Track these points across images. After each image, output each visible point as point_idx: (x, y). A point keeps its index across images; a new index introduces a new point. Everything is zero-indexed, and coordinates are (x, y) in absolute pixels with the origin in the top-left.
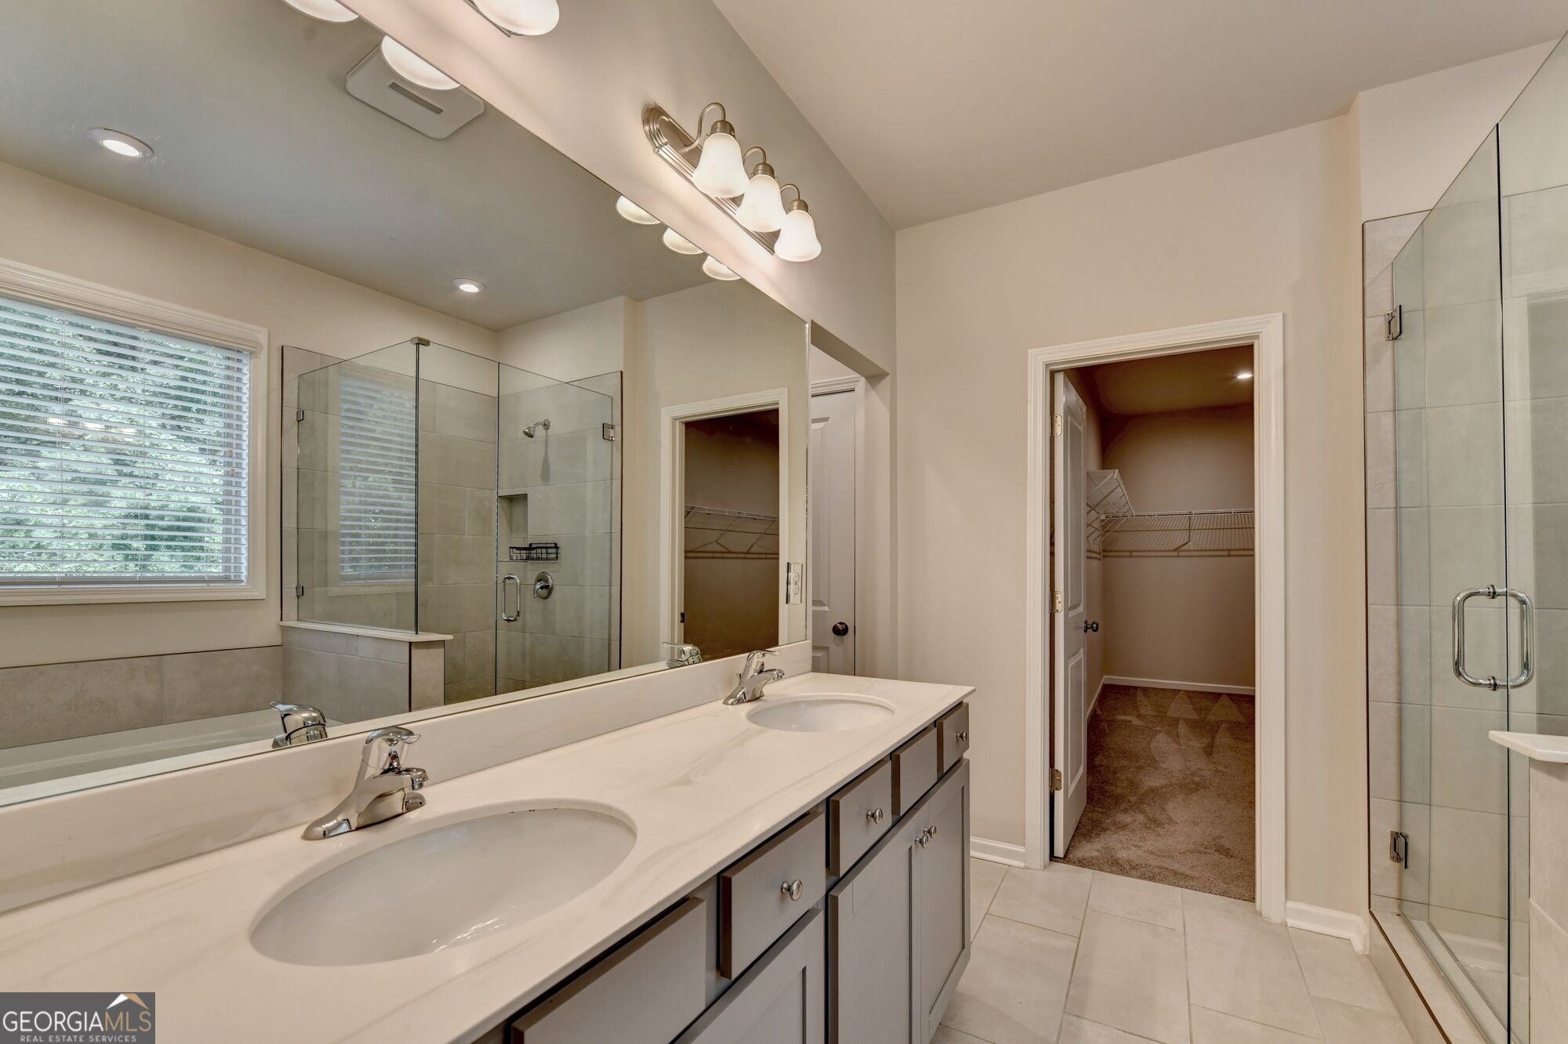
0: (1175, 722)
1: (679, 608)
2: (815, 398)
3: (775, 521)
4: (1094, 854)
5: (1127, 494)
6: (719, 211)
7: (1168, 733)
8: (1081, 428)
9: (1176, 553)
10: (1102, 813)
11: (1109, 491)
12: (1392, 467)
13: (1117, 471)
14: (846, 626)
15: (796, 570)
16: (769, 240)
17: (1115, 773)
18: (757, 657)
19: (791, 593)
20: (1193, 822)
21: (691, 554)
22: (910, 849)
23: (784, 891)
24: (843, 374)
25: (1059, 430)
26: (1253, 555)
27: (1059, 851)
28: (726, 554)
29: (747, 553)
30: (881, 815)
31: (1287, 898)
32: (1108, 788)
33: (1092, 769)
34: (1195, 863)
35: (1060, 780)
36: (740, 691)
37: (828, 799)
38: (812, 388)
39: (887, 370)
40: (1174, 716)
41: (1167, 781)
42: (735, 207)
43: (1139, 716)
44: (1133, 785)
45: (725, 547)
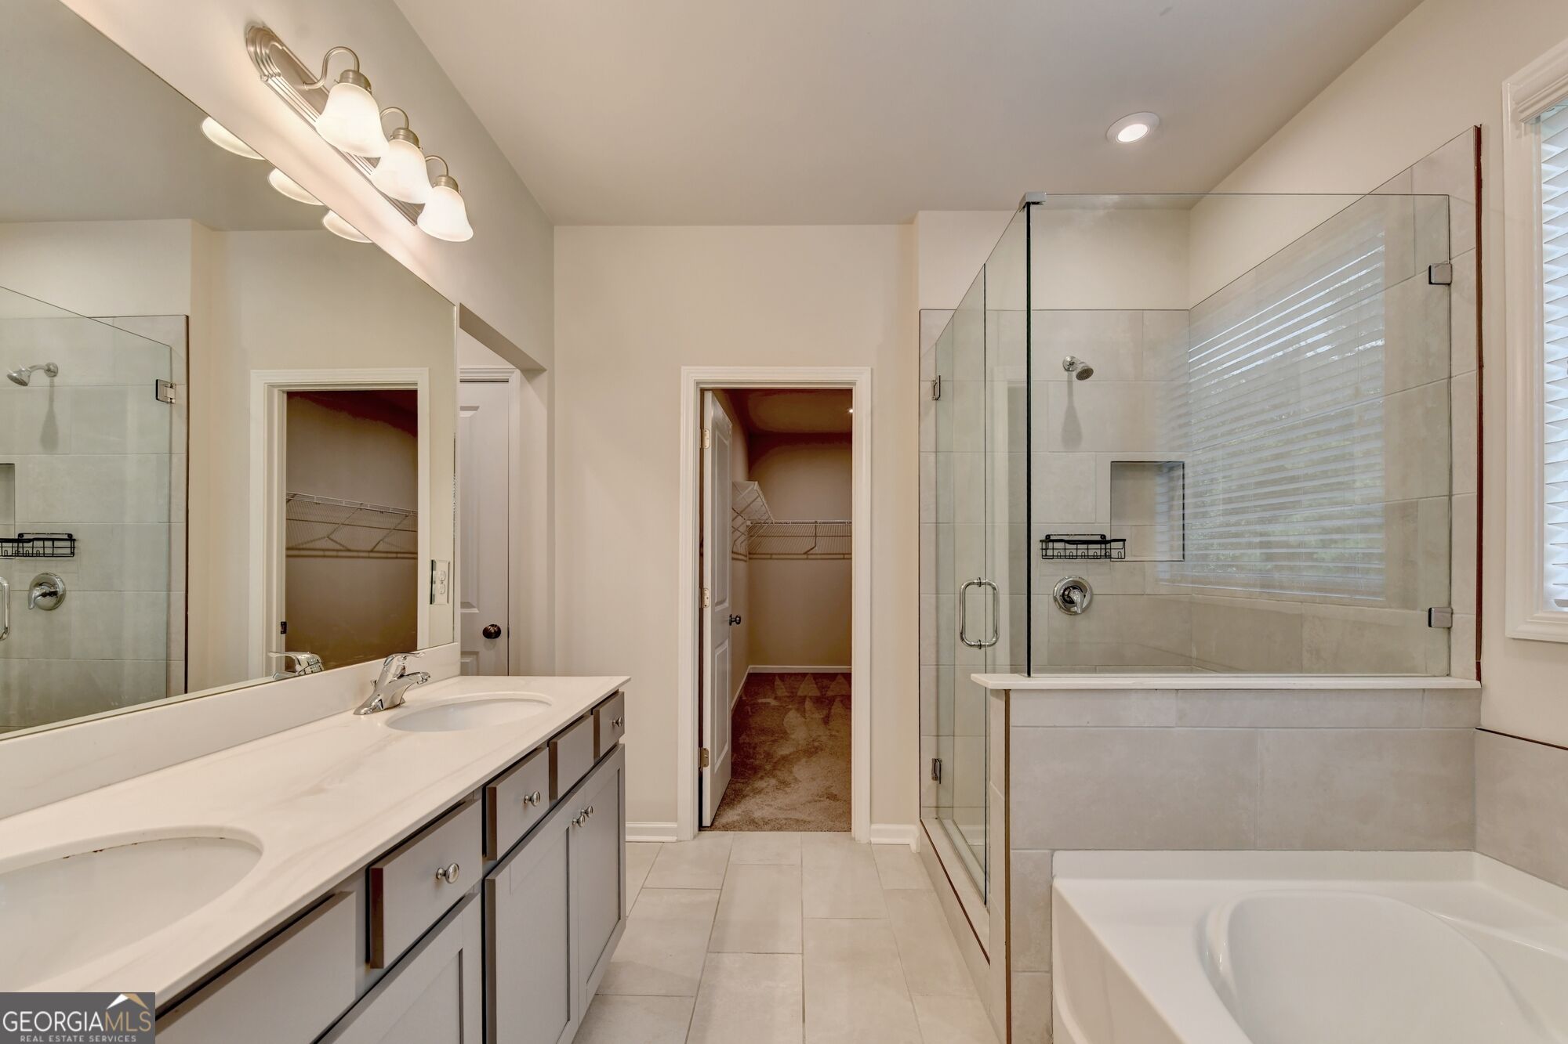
0: (803, 700)
1: (278, 615)
2: (463, 384)
3: (412, 516)
4: (736, 818)
5: (767, 503)
6: (349, 166)
7: (798, 710)
8: (727, 443)
9: (805, 556)
10: (743, 783)
11: (751, 500)
12: (934, 493)
13: (757, 482)
14: (499, 629)
15: (441, 568)
16: (412, 211)
17: (755, 748)
18: (397, 661)
19: (436, 593)
20: (812, 778)
21: (294, 551)
22: (568, 830)
23: (439, 877)
24: (494, 363)
25: (708, 443)
26: (851, 559)
27: (707, 822)
28: (346, 552)
29: (372, 551)
30: (539, 797)
31: (871, 822)
32: (748, 761)
33: (736, 747)
34: (811, 810)
35: (707, 758)
36: (376, 698)
37: (484, 787)
38: (461, 372)
39: (543, 364)
40: (802, 695)
41: (795, 750)
42: (371, 167)
43: (776, 698)
44: (768, 756)
45: (343, 546)
